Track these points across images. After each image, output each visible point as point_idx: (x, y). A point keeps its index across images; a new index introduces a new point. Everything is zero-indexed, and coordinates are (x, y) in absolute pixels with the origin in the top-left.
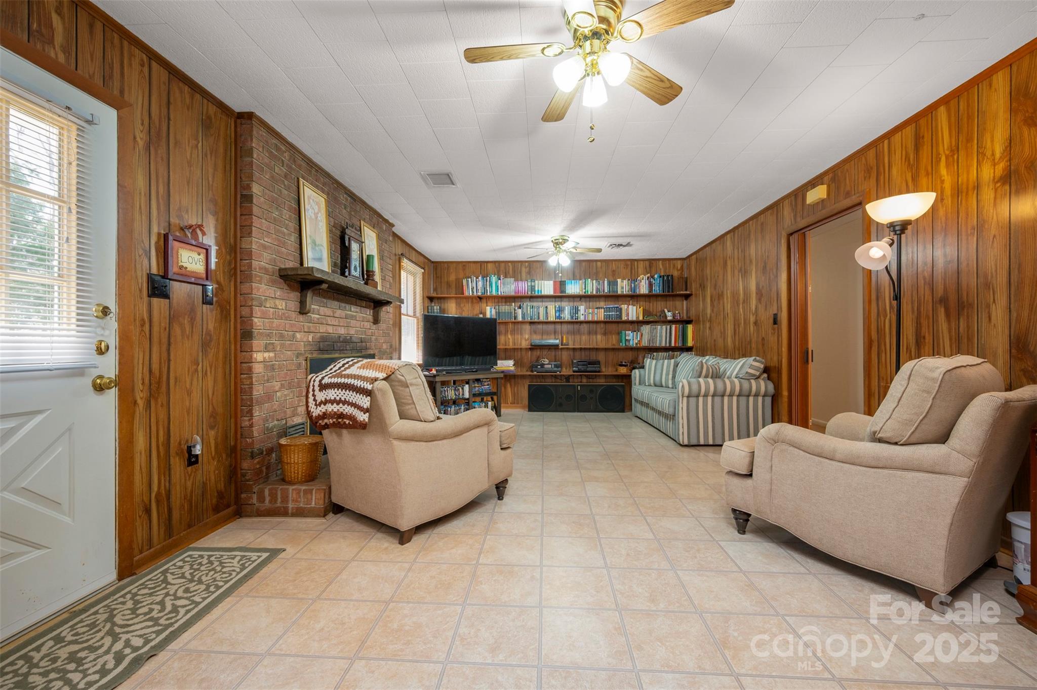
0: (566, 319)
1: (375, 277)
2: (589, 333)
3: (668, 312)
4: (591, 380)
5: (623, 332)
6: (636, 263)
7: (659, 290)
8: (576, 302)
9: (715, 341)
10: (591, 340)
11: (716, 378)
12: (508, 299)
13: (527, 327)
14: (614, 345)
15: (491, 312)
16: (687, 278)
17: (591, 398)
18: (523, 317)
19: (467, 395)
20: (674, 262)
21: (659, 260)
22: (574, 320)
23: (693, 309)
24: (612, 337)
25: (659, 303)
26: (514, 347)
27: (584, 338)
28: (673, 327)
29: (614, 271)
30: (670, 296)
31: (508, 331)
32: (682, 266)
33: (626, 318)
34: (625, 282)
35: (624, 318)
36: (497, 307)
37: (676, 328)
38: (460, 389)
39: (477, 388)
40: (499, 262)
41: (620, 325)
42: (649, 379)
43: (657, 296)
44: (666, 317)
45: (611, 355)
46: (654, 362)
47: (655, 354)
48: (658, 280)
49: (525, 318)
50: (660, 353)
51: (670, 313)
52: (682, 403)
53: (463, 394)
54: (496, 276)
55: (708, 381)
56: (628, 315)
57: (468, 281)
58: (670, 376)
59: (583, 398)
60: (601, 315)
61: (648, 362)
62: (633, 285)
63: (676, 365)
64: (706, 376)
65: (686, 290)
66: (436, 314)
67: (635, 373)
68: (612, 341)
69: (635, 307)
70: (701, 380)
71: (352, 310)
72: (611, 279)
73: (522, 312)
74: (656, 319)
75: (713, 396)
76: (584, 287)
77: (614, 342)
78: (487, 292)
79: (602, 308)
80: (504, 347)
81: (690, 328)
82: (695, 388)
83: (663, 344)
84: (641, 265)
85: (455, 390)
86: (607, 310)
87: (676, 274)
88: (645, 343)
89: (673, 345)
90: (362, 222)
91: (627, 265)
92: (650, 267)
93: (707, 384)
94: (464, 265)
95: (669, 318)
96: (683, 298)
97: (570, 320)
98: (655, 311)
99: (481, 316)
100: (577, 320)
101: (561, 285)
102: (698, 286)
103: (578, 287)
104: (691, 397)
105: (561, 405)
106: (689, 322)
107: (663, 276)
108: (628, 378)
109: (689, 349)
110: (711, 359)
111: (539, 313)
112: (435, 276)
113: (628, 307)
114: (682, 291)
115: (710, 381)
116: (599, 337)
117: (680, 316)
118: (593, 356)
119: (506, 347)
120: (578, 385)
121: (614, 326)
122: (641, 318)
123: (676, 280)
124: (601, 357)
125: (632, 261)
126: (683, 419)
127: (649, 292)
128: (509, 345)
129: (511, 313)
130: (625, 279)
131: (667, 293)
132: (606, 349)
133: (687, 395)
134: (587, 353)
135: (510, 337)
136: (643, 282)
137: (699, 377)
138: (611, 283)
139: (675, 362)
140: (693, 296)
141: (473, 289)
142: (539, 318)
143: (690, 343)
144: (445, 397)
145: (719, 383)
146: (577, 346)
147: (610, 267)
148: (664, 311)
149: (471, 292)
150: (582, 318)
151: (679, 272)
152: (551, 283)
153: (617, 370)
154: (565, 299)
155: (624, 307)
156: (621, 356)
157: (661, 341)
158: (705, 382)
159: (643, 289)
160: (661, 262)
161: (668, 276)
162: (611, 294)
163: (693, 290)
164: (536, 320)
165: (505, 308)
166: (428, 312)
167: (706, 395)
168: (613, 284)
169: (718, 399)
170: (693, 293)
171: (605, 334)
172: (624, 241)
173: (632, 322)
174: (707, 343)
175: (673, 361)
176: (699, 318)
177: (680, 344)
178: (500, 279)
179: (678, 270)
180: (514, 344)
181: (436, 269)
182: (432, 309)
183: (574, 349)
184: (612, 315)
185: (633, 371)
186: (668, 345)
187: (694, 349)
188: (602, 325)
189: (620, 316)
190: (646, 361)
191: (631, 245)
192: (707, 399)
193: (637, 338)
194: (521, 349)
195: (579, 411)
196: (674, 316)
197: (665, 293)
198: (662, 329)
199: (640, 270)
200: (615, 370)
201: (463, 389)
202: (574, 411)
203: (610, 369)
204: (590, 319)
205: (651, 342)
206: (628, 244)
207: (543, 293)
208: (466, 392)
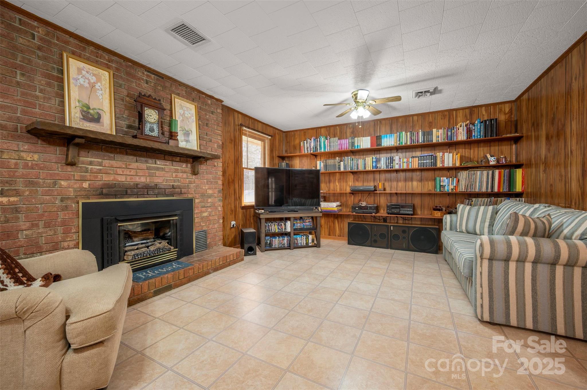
0: (382, 168)
1: (178, 137)
2: (406, 180)
3: (491, 156)
4: (407, 222)
5: (438, 179)
6: (454, 112)
7: (480, 135)
8: (393, 153)
9: (551, 185)
10: (407, 187)
11: (543, 237)
12: (333, 155)
13: (351, 177)
14: (430, 190)
15: (320, 165)
16: (517, 121)
17: (404, 238)
18: (345, 167)
19: (289, 230)
20: (500, 106)
21: (481, 106)
22: (389, 169)
23: (524, 152)
24: (428, 184)
25: (481, 149)
26: (340, 192)
27: (400, 184)
28: (497, 172)
29: (430, 122)
30: (494, 141)
31: (336, 180)
32: (511, 110)
33: (441, 165)
34: (441, 131)
35: (439, 165)
36: (325, 161)
37: (500, 173)
38: (283, 225)
39: (299, 225)
40: (330, 127)
41: (437, 173)
42: (461, 225)
43: (478, 142)
44: (488, 161)
45: (427, 200)
46: (468, 208)
47: (474, 199)
48: (479, 125)
49: (346, 169)
50: (480, 199)
51: (493, 158)
52: (481, 266)
53: (285, 229)
54: (324, 138)
55: (525, 243)
56: (443, 162)
57: (304, 143)
58: (487, 224)
59: (396, 237)
60: (415, 164)
61: (460, 207)
62: (449, 133)
63: (495, 213)
64: (525, 233)
65: (516, 132)
66: (283, 168)
67: (446, 218)
68: (428, 187)
69: (451, 155)
70: (513, 239)
71: (158, 163)
72: (427, 129)
73: (344, 164)
74: (476, 164)
75: (535, 262)
76: (398, 139)
77: (430, 188)
78: (318, 150)
79: (416, 157)
80: (334, 192)
81: (519, 173)
82: (501, 249)
83: (484, 190)
84: (461, 113)
85: (278, 225)
86: (421, 158)
87: (502, 118)
88: (462, 188)
89: (496, 190)
90: (173, 96)
91: (444, 116)
92: (471, 114)
93: (523, 246)
94: (305, 132)
95: (492, 163)
96: (512, 142)
97: (385, 169)
98: (476, 157)
99: (314, 168)
100: (392, 169)
101: (377, 139)
102: (530, 125)
103: (393, 139)
104: (495, 260)
105: (375, 241)
106: (519, 166)
107: (486, 121)
108: (440, 221)
109: (519, 195)
110: (542, 207)
111: (358, 164)
112: (286, 142)
113: (443, 155)
114: (511, 133)
115: (529, 241)
116: (415, 183)
117: (506, 160)
118: (409, 201)
119: (335, 192)
120: (391, 226)
121: (430, 174)
122: (458, 164)
123: (503, 125)
124: (417, 201)
125: (450, 111)
126: (481, 287)
127: (467, 138)
128: (337, 191)
129: (335, 165)
130: (441, 129)
131: (489, 138)
132: (421, 195)
133: (488, 257)
134: (403, 198)
135: (337, 184)
136: (461, 129)
137: (512, 233)
138: (426, 134)
139: (493, 209)
140: (524, 138)
141: (307, 148)
142: (358, 168)
143: (519, 188)
144: (269, 230)
145: (547, 246)
146: (394, 191)
147: (427, 120)
148: (486, 156)
149: (306, 151)
150: (397, 167)
151: (507, 116)
152: (369, 138)
153: (431, 214)
154: (383, 152)
155: (439, 155)
156: (437, 202)
157: (481, 186)
158: (520, 243)
159: (462, 136)
160: (484, 108)
161: (491, 120)
162: (426, 143)
163: (524, 131)
164: (356, 170)
165: (331, 162)
166: (279, 167)
167: (521, 260)
168: (428, 134)
169: (543, 270)
170: (524, 135)
171: (421, 180)
172: (430, 86)
173: (449, 169)
174: (540, 188)
175: (491, 208)
176: (530, 161)
177: (504, 189)
178: (327, 139)
179: (505, 114)
180: (341, 189)
181: (287, 137)
182: (281, 165)
183: (391, 194)
184: (427, 163)
185: (445, 216)
186: (489, 190)
187: (524, 195)
188: (418, 173)
189: (435, 163)
190: (459, 207)
191: (440, 92)
192: (524, 266)
193: (452, 184)
194: (346, 193)
195: (392, 248)
196: (498, 161)
197: (487, 138)
198: (482, 174)
199: (459, 119)
200: (430, 213)
201: (285, 225)
202: (387, 248)
203: (426, 212)
204: (405, 167)
205: (469, 187)
206: (436, 91)
207: (361, 147)
208: (288, 227)
